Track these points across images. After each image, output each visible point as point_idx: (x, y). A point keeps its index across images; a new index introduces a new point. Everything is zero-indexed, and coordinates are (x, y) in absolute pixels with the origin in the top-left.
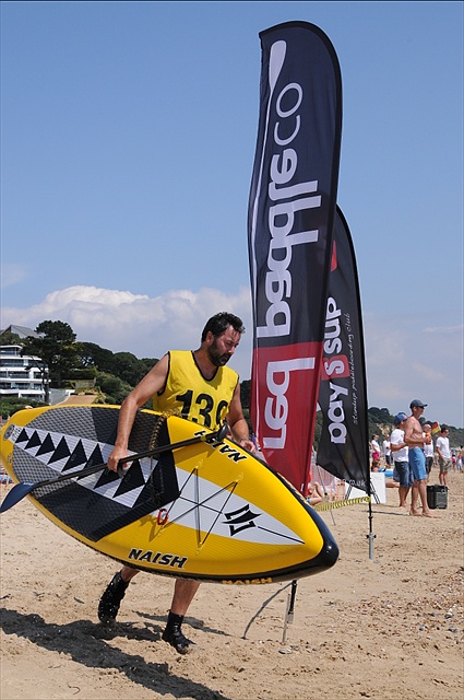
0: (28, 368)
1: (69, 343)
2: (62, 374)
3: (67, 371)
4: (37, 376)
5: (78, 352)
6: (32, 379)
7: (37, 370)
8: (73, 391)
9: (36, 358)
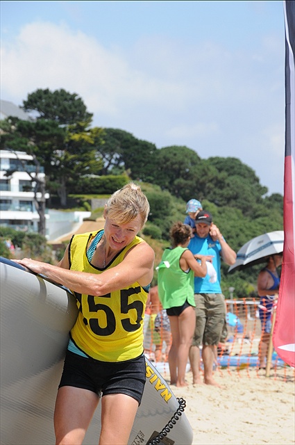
0: (9, 173)
1: (80, 129)
2: (68, 184)
3: (76, 178)
4: (25, 187)
5: (96, 145)
6: (15, 192)
7: (24, 176)
8: (88, 215)
9: (23, 156)
